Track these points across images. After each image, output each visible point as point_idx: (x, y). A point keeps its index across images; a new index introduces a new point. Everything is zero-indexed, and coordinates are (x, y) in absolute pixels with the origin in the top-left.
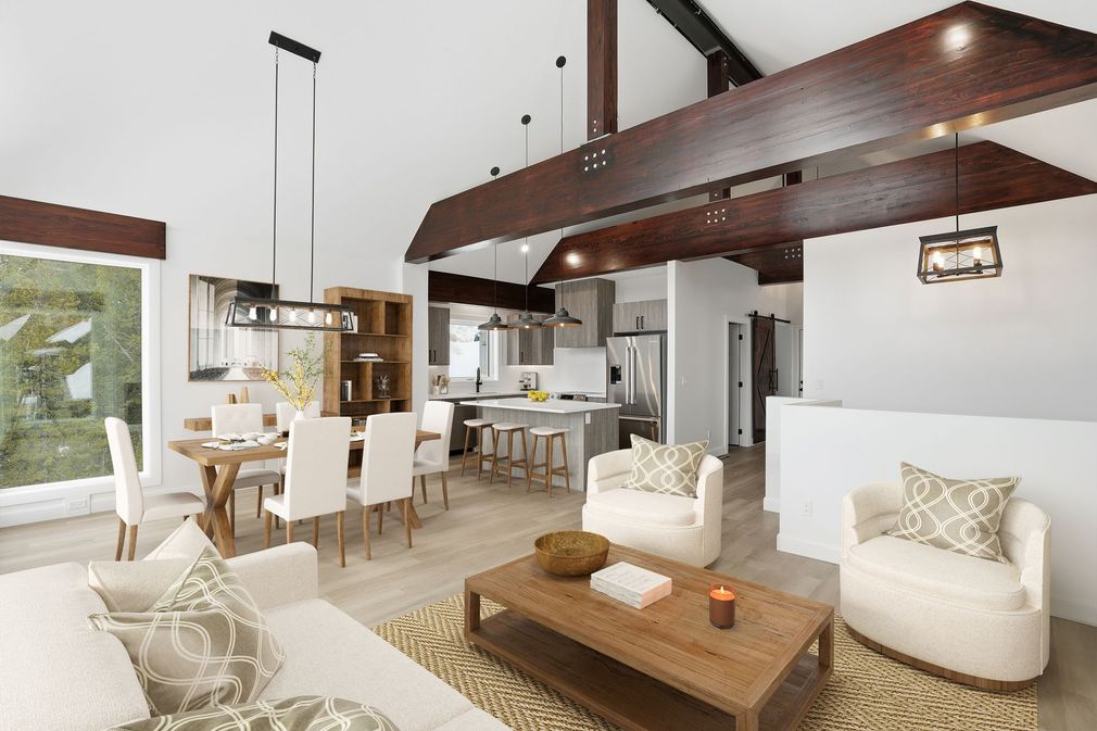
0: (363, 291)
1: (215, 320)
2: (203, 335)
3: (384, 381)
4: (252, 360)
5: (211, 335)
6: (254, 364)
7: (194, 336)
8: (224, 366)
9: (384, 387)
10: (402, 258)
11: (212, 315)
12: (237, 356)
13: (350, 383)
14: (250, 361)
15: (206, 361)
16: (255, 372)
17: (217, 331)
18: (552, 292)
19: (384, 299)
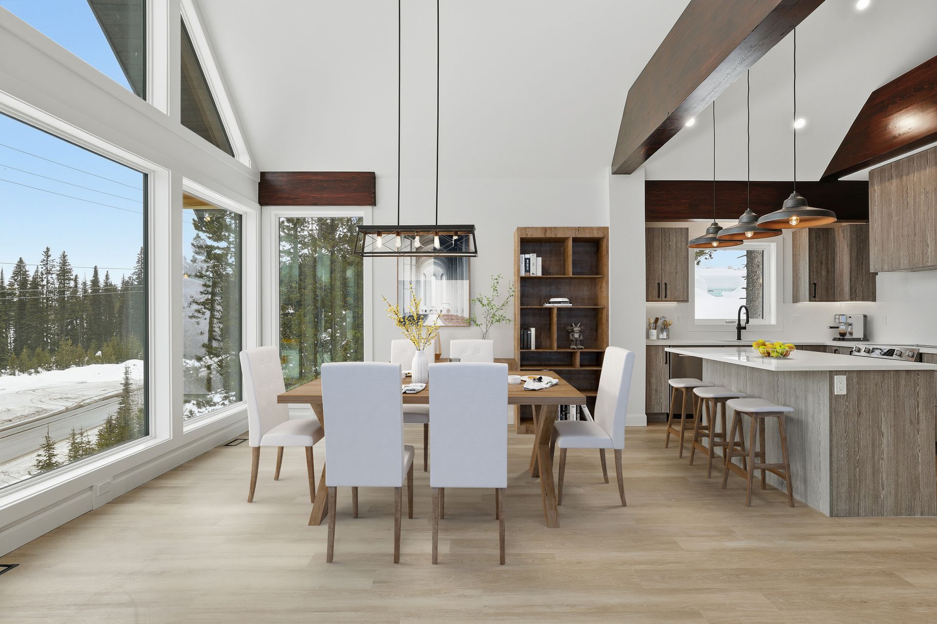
0: (545, 229)
1: (417, 272)
2: (407, 286)
3: (576, 329)
4: (446, 307)
5: (413, 285)
6: (448, 311)
7: (401, 287)
8: (424, 313)
9: (576, 336)
10: (608, 170)
11: (414, 268)
12: (433, 304)
13: (533, 330)
14: (444, 308)
15: (409, 309)
16: (450, 319)
17: (418, 282)
18: (863, 186)
19: (571, 235)
